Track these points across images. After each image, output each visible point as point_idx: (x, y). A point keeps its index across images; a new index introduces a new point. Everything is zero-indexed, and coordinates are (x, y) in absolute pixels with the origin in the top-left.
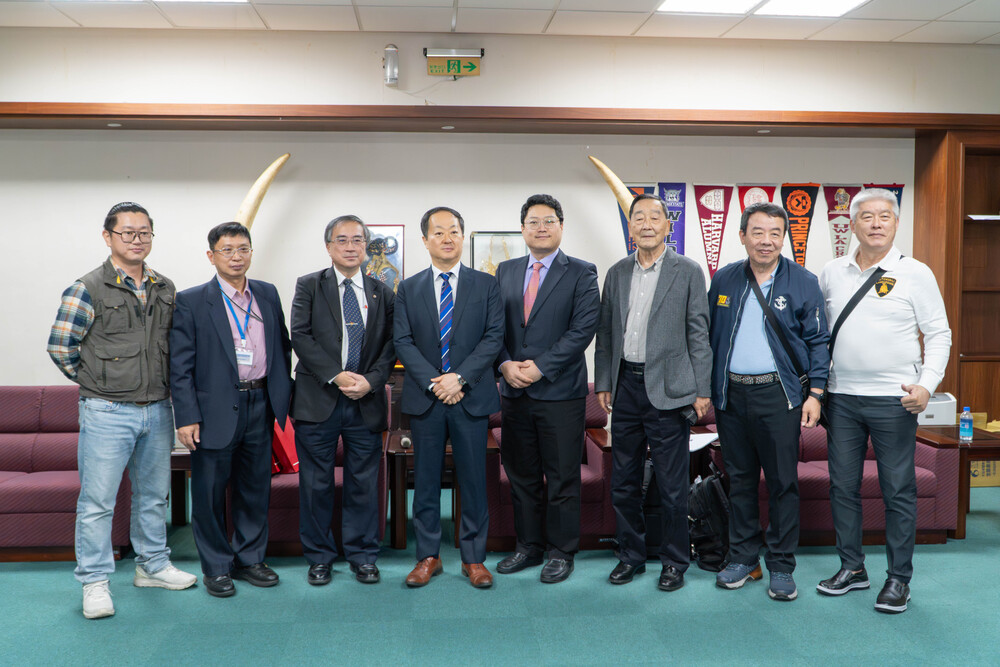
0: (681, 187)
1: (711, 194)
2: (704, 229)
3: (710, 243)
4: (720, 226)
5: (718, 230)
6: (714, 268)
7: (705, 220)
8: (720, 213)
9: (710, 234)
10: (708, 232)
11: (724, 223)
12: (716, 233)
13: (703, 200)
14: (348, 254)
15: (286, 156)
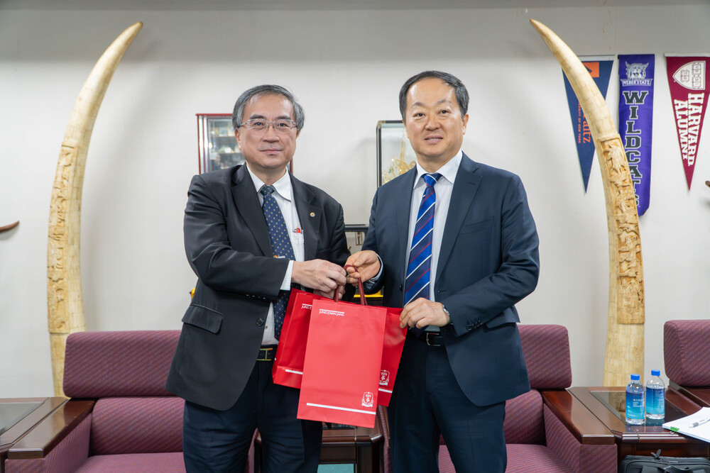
0: (648, 59)
1: (687, 67)
2: (678, 113)
3: (686, 132)
4: (700, 109)
5: (697, 114)
6: (690, 164)
7: (680, 102)
8: (699, 92)
9: (686, 120)
10: (684, 117)
11: (705, 105)
12: (694, 118)
13: (677, 76)
14: (267, 146)
15: (137, 25)
